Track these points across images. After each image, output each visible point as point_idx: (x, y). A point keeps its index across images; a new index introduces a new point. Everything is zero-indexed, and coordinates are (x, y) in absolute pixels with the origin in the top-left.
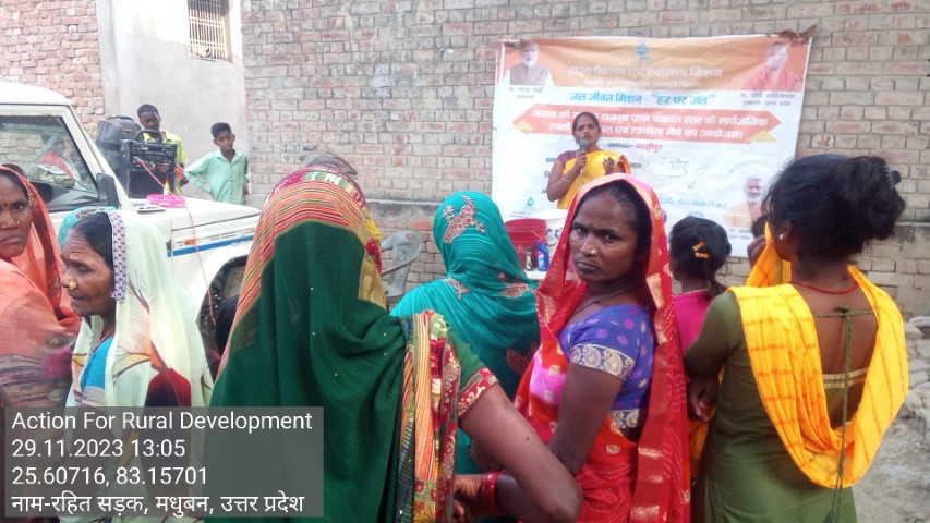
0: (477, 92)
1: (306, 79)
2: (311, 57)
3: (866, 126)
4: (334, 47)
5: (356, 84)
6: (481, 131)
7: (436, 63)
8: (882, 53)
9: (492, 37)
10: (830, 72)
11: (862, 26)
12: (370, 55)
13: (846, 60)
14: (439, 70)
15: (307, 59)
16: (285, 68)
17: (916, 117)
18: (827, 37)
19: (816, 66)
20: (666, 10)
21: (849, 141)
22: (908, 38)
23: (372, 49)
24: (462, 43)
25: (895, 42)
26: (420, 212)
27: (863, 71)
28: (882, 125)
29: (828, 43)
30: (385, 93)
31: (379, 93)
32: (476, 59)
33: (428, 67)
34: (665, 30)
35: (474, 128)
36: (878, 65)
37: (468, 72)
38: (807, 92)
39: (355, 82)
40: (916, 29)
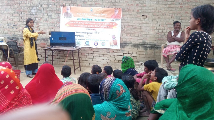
0: (56, 15)
1: (15, 9)
2: (17, 4)
3: (131, 27)
4: (23, 2)
5: (27, 11)
6: (57, 23)
7: (47, 8)
8: (134, 13)
9: (60, 3)
10: (126, 16)
11: (131, 8)
12: (31, 5)
13: (128, 14)
14: (48, 9)
15: (15, 5)
16: (10, 6)
17: (140, 25)
18: (125, 10)
19: (123, 15)
20: (96, 2)
21: (129, 29)
22: (138, 11)
23: (32, 4)
24: (53, 4)
25: (136, 11)
26: (42, 41)
27: (131, 16)
28: (134, 27)
29: (125, 11)
30: (35, 14)
31: (33, 14)
32: (57, 8)
33: (45, 9)
34: (96, 5)
35: (56, 23)
36: (133, 16)
37: (55, 10)
38: (122, 20)
39: (28, 10)
40: (140, 9)
